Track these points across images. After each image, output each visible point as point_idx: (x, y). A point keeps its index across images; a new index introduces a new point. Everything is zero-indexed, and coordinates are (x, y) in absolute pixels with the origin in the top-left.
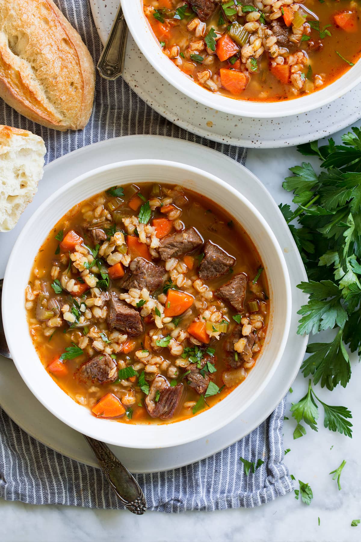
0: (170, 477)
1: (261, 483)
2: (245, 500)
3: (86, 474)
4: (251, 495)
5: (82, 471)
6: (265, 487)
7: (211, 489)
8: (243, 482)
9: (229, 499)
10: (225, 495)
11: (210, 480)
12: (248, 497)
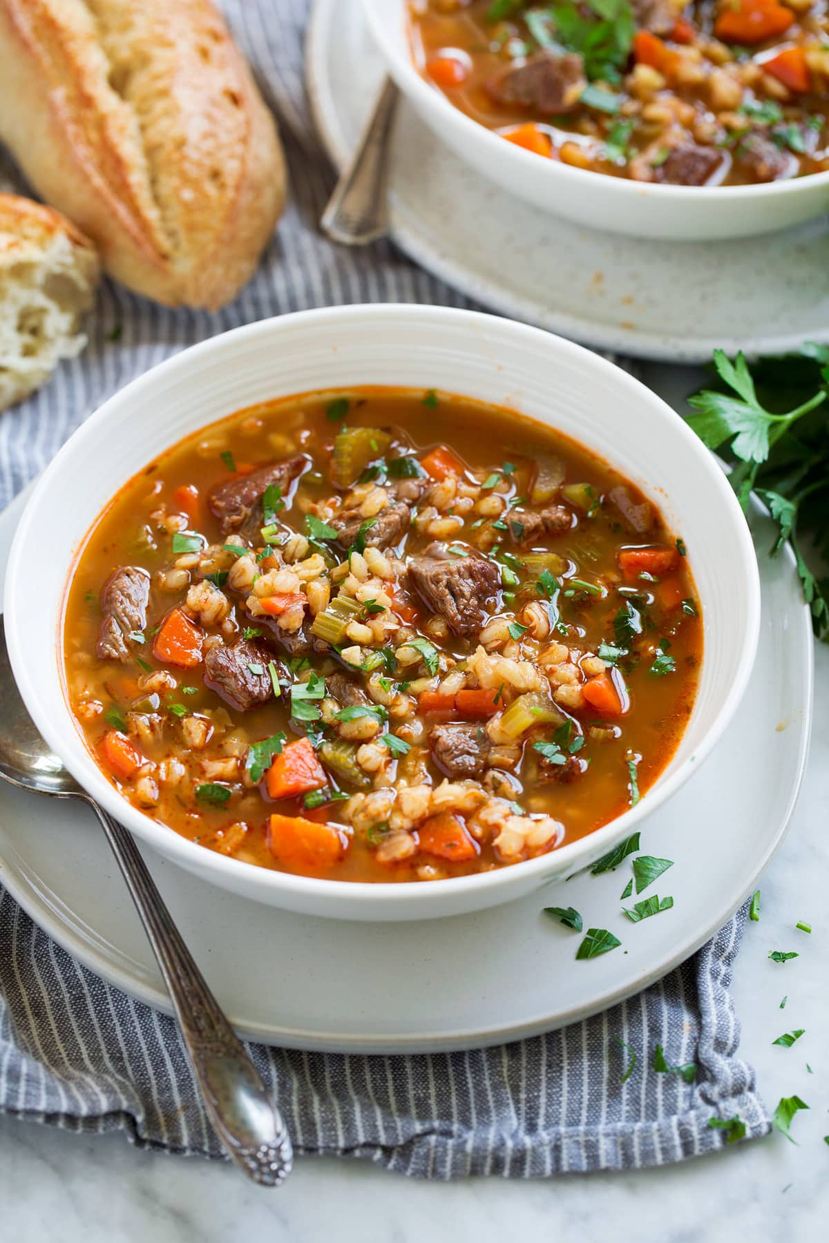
0: (422, 1095)
1: (680, 1099)
2: (636, 1140)
3: (188, 1076)
4: (655, 1125)
5: (177, 1070)
6: (692, 1107)
7: (538, 1118)
8: (628, 1105)
9: (592, 1138)
10: (582, 1128)
11: (536, 1094)
12: (646, 1132)
